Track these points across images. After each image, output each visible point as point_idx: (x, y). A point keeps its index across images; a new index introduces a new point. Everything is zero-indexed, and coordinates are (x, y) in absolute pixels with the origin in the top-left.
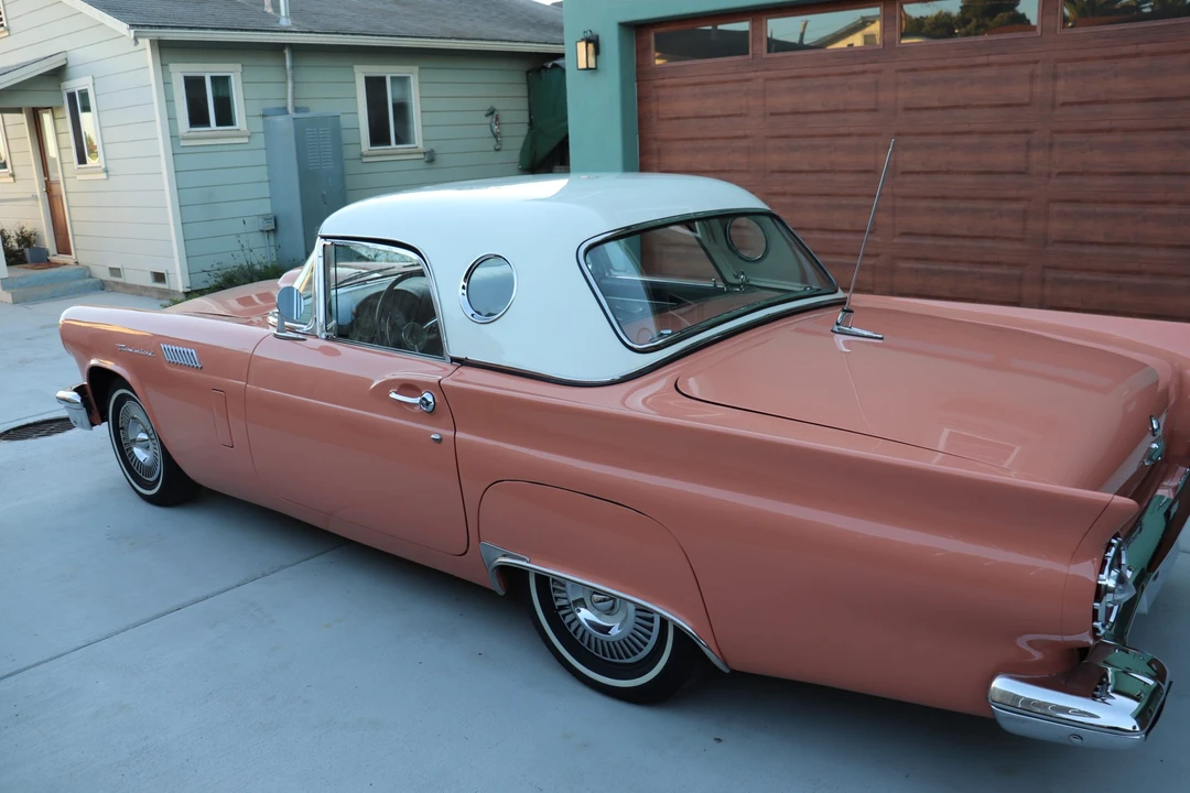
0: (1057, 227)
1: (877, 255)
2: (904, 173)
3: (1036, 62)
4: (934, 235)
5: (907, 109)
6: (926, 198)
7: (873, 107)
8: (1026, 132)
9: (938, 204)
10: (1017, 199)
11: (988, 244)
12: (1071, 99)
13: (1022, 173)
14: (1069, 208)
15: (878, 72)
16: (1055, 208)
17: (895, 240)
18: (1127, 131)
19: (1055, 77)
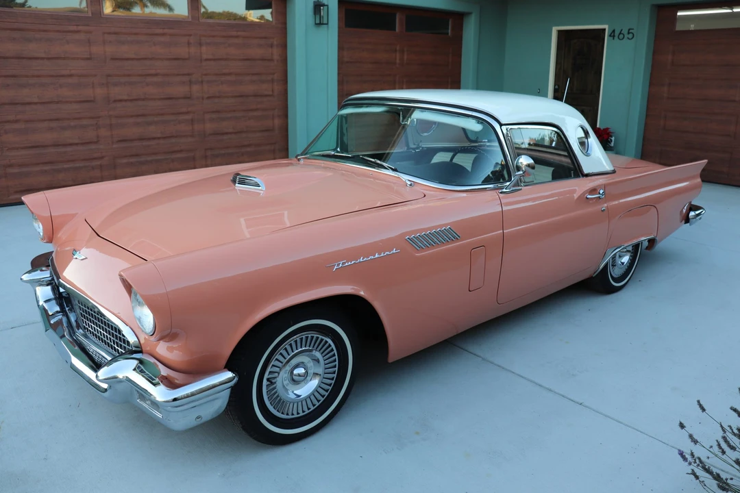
0: (209, 127)
1: (102, 158)
2: (115, 101)
3: (190, 35)
4: (141, 139)
5: (113, 59)
6: (132, 116)
7: (89, 57)
8: (189, 74)
9: (140, 120)
10: (188, 113)
11: (173, 140)
12: (210, 57)
13: (189, 98)
14: (214, 116)
15: (90, 32)
16: (207, 116)
17: (115, 146)
18: (237, 74)
19: (200, 44)
